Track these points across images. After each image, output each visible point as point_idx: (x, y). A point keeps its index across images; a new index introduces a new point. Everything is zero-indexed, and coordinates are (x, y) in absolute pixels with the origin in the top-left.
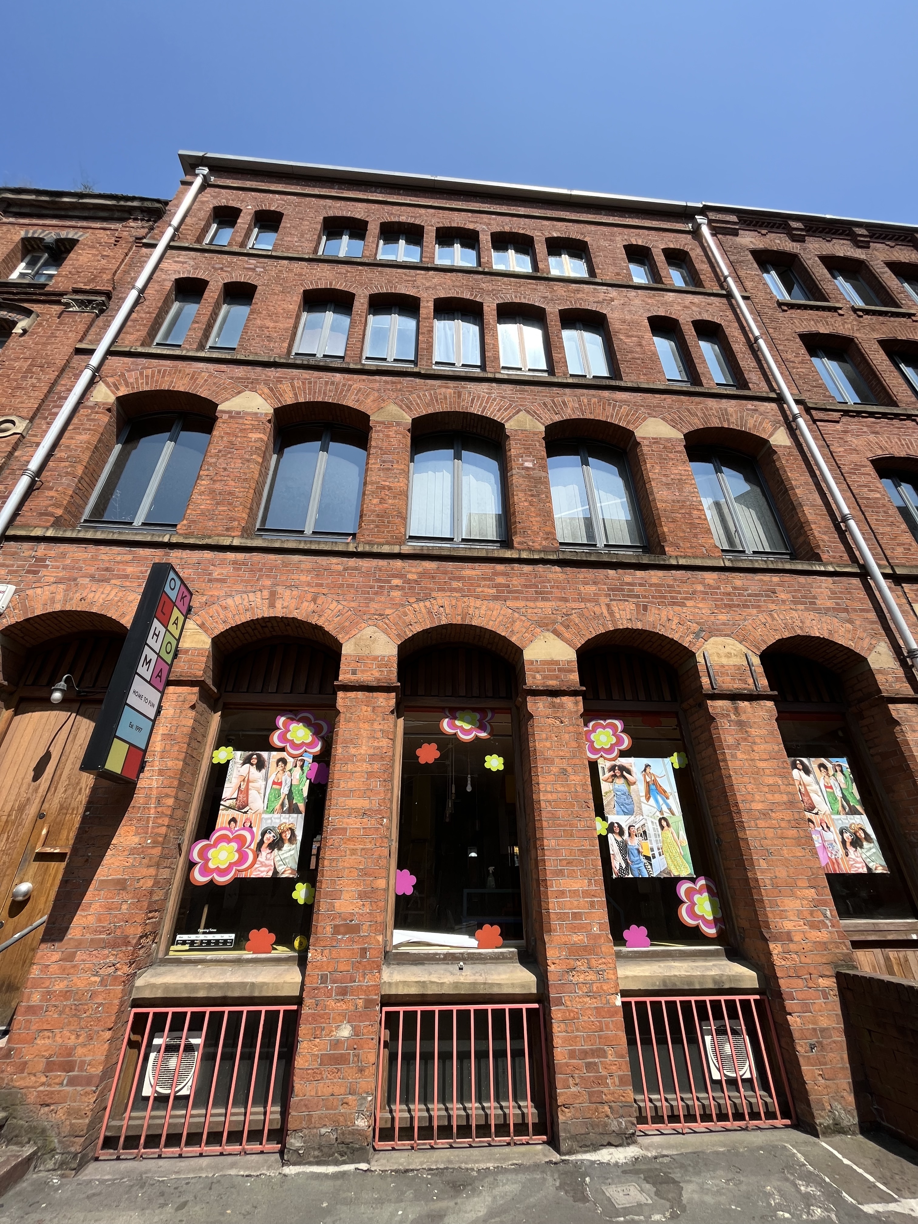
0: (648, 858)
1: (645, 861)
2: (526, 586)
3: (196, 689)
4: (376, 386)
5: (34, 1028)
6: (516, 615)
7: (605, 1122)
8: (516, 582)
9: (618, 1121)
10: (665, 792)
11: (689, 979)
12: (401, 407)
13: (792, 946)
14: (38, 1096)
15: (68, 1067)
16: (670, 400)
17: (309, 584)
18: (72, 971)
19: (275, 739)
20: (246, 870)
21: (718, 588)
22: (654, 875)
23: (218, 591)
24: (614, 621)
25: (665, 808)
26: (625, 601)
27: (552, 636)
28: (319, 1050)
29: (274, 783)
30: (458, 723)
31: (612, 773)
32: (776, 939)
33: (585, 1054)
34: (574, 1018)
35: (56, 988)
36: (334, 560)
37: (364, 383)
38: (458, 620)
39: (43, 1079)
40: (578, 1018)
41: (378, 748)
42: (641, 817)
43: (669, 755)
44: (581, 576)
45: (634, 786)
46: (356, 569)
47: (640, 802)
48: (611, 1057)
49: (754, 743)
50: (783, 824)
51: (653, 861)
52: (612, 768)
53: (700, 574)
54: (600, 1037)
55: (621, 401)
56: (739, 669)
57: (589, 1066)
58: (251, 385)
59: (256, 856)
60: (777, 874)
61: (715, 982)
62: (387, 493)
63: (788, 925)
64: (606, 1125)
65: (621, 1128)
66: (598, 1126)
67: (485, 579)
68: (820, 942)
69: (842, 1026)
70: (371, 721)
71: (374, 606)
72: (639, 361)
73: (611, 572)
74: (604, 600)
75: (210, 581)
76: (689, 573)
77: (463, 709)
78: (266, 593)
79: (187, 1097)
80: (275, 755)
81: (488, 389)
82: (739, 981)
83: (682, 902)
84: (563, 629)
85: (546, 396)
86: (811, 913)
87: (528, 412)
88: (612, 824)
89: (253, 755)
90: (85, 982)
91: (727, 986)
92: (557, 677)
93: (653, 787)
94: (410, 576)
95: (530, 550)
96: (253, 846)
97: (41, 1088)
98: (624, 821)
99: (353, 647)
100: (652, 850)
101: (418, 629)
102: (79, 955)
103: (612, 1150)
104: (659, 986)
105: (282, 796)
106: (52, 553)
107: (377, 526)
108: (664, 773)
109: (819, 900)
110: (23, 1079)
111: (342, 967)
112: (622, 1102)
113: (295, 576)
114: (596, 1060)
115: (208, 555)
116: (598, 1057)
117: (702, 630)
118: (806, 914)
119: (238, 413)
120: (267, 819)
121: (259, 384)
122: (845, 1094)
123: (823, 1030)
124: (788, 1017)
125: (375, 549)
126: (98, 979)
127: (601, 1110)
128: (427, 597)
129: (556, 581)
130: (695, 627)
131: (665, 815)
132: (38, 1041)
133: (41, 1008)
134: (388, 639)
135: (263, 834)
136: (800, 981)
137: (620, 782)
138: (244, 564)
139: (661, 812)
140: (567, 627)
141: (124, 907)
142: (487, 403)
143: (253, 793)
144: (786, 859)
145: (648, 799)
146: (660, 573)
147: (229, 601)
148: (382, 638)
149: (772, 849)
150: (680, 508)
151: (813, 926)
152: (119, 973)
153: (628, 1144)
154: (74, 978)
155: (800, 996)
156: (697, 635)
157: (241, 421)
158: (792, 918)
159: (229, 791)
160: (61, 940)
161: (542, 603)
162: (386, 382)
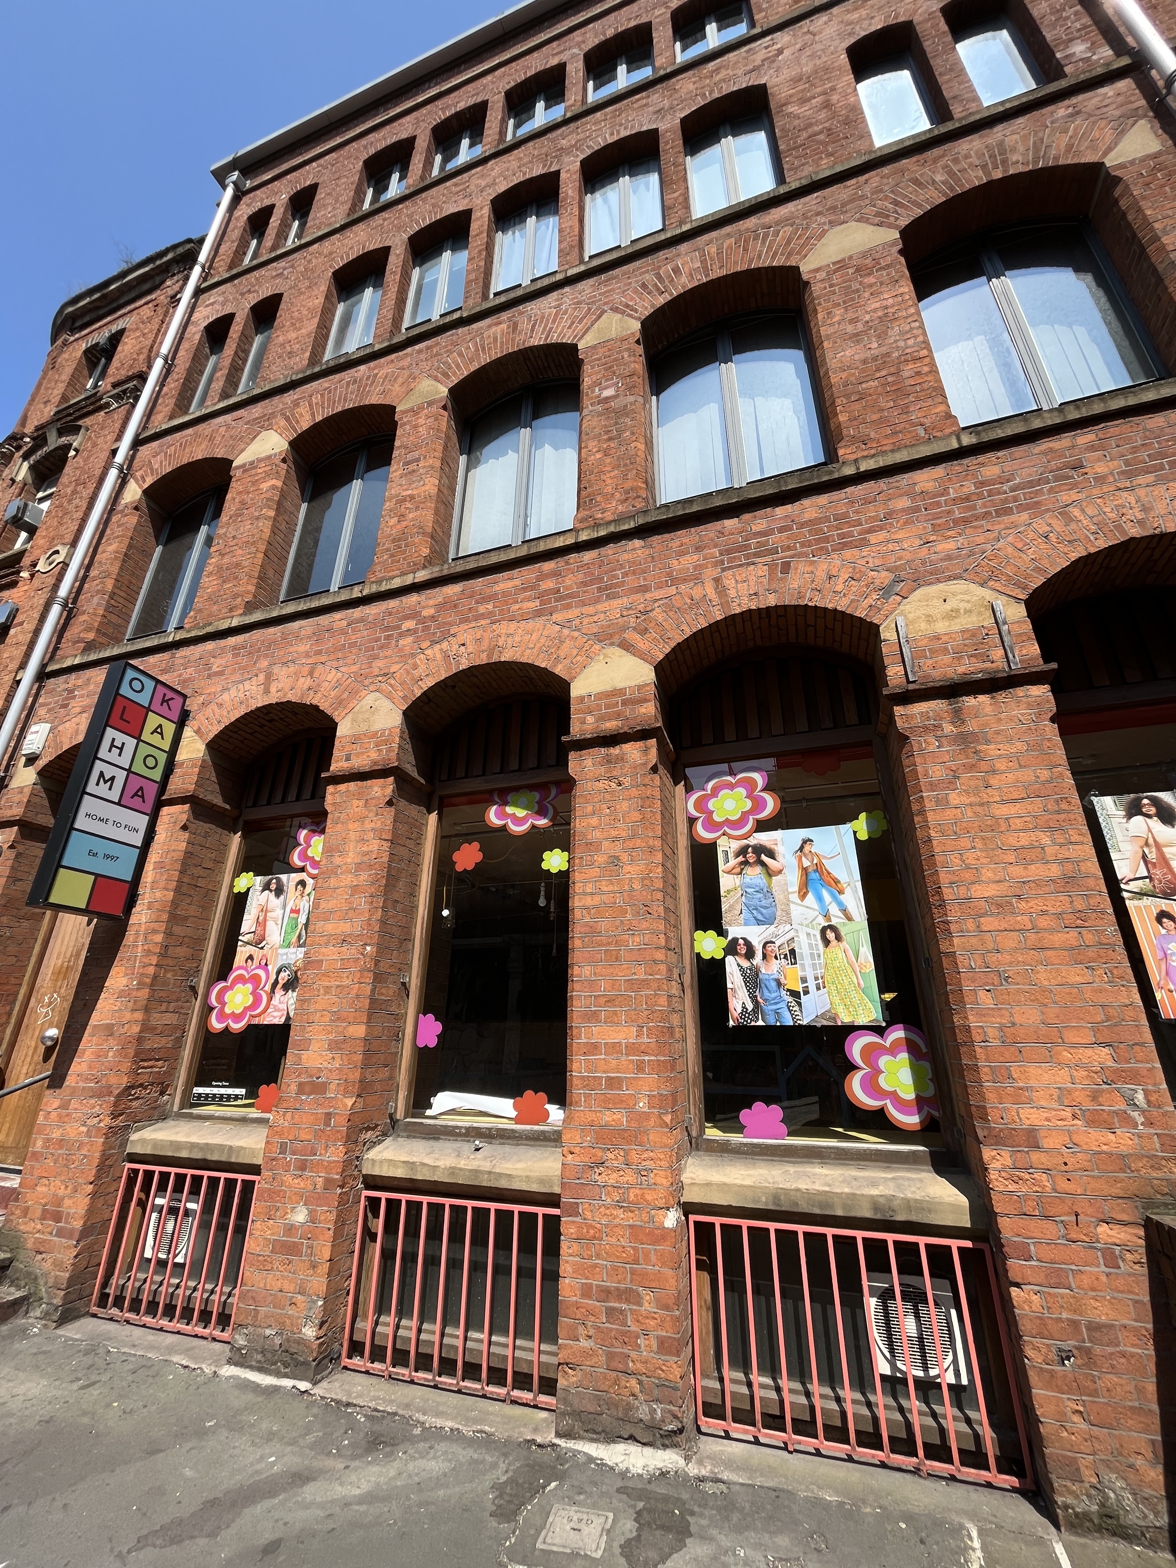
0: (795, 994)
1: (790, 999)
2: (584, 584)
3: (187, 807)
4: (405, 363)
5: (36, 1173)
6: (566, 631)
7: (628, 1404)
8: (570, 581)
9: (650, 1407)
10: (837, 882)
11: (825, 1198)
12: (436, 379)
13: (1035, 1157)
14: (34, 1243)
15: (57, 1217)
16: (877, 179)
17: (307, 655)
18: (66, 1119)
19: (296, 859)
20: (259, 1015)
21: (945, 492)
22: (805, 1022)
23: (215, 686)
24: (724, 605)
25: (834, 910)
26: (749, 564)
27: (618, 651)
28: (272, 1234)
29: (292, 911)
30: (509, 810)
31: (741, 859)
32: (999, 1141)
33: (606, 1294)
34: (594, 1238)
35: (54, 1136)
36: (337, 615)
37: (391, 366)
38: (483, 659)
39: (39, 1227)
40: (601, 1240)
41: (367, 853)
42: (788, 927)
43: (848, 817)
44: (675, 544)
45: (779, 877)
46: (362, 620)
47: (788, 902)
48: (648, 1305)
49: (994, 772)
50: (1043, 922)
51: (804, 999)
52: (743, 851)
53: (904, 479)
54: (633, 1272)
55: (777, 223)
56: (973, 635)
57: (610, 1312)
58: (265, 423)
59: (270, 999)
60: (1017, 1019)
61: (876, 1207)
62: (408, 505)
63: (1029, 1117)
64: (629, 1407)
65: (653, 1418)
66: (616, 1406)
67: (525, 590)
68: (1110, 1154)
69: (1150, 1326)
70: (362, 819)
71: (379, 665)
72: (821, 137)
73: (730, 524)
74: (710, 573)
75: (209, 677)
76: (882, 484)
77: (516, 789)
78: (262, 677)
79: (182, 1266)
80: (295, 877)
81: (557, 300)
82: (930, 1211)
83: (854, 1068)
84: (638, 636)
85: (647, 272)
86: (1095, 1096)
87: (615, 310)
88: (735, 941)
89: (272, 879)
90: (75, 1132)
91: (900, 1217)
92: (618, 715)
93: (814, 876)
94: (426, 613)
95: (597, 526)
96: (268, 988)
97: (37, 1235)
98: (756, 935)
99: (349, 725)
100: (804, 980)
101: (430, 682)
102: (74, 1104)
103: (633, 1449)
104: (766, 1203)
105: (300, 927)
106: (80, 682)
107: (392, 556)
108: (838, 849)
109: (1115, 1071)
110: (25, 1223)
111: (303, 1136)
112: (659, 1378)
113: (295, 648)
114: (624, 1306)
115: (210, 645)
116: (628, 1301)
117: (898, 581)
118: (1080, 1097)
119: (252, 463)
120: (282, 955)
121: (275, 417)
122: (1139, 1462)
123: (1094, 1327)
124: (1014, 1291)
125: (384, 587)
126: (84, 1129)
127: (623, 1383)
128: (446, 635)
129: (632, 563)
130: (885, 577)
131: (834, 922)
132: (38, 1188)
133: (42, 1154)
134: (391, 706)
135: (278, 973)
136: (1048, 1225)
137: (754, 874)
138: (244, 647)
139: (827, 916)
140: (644, 632)
141: (111, 1054)
142: (554, 321)
143: (270, 925)
144: (1044, 990)
145: (803, 897)
146: (823, 499)
147: (226, 696)
148: (386, 704)
149: (1012, 971)
150: (878, 370)
151: (1095, 1120)
152: (102, 1125)
153: (665, 1447)
154: (67, 1127)
155: (1047, 1253)
156: (886, 591)
157: (253, 472)
158: (1043, 1103)
159: (248, 924)
160: (60, 1087)
161: (606, 604)
162: (420, 352)
